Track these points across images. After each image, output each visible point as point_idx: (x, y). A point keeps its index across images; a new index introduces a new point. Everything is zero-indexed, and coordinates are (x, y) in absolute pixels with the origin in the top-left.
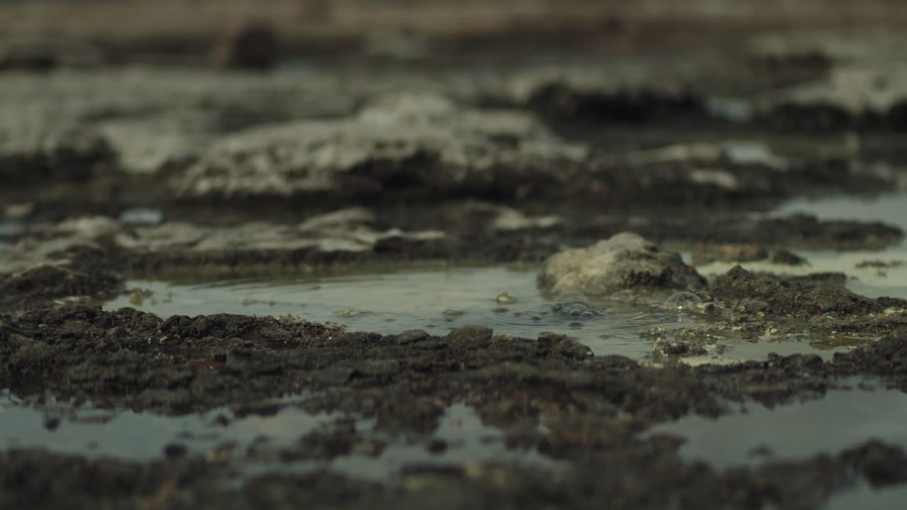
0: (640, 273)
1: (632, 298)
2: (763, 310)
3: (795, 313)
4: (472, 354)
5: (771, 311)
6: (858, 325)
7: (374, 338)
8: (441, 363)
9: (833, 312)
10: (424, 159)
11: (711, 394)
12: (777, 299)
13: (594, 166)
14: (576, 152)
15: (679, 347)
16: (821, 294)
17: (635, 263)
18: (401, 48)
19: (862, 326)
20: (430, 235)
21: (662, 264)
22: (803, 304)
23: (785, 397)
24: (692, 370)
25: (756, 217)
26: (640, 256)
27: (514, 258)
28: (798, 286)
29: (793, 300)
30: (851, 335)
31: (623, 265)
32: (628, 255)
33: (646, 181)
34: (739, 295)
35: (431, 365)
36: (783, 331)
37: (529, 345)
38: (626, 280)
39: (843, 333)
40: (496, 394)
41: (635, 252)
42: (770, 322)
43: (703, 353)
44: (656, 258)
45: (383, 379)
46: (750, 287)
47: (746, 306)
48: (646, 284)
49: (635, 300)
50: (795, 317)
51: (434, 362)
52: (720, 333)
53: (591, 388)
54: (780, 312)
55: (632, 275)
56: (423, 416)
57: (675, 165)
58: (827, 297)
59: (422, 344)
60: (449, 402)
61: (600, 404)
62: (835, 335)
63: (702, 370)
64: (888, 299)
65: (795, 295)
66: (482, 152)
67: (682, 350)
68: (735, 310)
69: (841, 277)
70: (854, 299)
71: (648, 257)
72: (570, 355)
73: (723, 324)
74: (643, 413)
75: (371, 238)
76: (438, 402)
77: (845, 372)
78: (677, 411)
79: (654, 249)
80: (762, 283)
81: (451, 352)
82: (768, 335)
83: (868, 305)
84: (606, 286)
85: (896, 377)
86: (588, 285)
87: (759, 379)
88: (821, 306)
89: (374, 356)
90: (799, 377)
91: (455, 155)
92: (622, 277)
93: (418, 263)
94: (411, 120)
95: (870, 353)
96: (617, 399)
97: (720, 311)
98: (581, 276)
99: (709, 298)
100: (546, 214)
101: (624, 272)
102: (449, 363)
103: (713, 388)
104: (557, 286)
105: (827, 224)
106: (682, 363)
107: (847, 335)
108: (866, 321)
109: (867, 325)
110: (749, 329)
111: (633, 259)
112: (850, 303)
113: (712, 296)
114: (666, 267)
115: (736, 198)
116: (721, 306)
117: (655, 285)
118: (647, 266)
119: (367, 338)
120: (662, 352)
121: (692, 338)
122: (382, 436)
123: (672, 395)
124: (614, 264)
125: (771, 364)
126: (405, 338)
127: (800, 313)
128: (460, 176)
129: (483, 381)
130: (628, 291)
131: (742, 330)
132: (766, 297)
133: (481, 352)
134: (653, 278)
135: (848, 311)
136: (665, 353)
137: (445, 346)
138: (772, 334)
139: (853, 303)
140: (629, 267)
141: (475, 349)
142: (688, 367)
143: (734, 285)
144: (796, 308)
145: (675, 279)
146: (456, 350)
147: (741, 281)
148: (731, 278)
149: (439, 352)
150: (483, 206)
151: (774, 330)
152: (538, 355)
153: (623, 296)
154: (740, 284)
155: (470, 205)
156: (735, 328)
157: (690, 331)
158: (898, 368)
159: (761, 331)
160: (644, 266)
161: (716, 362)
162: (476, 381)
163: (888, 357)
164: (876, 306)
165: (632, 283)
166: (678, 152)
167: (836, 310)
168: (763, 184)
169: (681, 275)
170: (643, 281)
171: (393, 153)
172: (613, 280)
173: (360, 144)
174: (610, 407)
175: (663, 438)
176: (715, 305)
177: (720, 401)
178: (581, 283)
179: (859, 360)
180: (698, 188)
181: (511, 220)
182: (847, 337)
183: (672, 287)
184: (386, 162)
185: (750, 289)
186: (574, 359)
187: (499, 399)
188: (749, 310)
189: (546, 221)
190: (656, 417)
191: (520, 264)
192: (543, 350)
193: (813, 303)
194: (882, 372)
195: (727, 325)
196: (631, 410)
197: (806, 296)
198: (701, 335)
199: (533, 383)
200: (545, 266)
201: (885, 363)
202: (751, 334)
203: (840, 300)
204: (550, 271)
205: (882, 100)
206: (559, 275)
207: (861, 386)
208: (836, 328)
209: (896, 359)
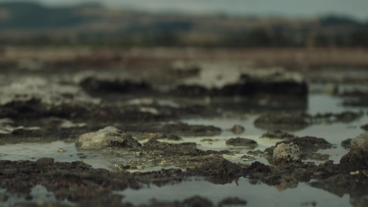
0: (115, 141)
1: (111, 150)
2: (162, 154)
3: (174, 156)
4: (45, 167)
5: (164, 155)
6: (198, 159)
7: (8, 162)
8: (34, 170)
9: (189, 155)
10: (35, 101)
11: (137, 182)
12: (167, 150)
13: (103, 106)
14: (96, 101)
15: (127, 166)
16: (184, 148)
17: (113, 137)
18: (32, 66)
19: (199, 160)
20: (35, 128)
21: (124, 138)
22: (177, 152)
23: (165, 183)
24: (131, 174)
25: (163, 123)
26: (115, 135)
27: (67, 137)
28: (175, 146)
29: (173, 150)
30: (195, 163)
31: (108, 138)
32: (110, 134)
33: (122, 111)
34: (153, 149)
35: (29, 171)
36: (168, 161)
37: (68, 164)
38: (109, 144)
39: (192, 162)
40: (54, 181)
41: (113, 133)
42: (164, 158)
43: (136, 168)
44: (121, 136)
45: (11, 176)
46: (157, 146)
47: (155, 153)
48: (117, 146)
49: (113, 151)
50: (174, 157)
51: (31, 170)
52: (144, 162)
53: (90, 179)
54: (168, 155)
55: (112, 142)
56: (24, 187)
57: (135, 106)
58: (187, 149)
59: (26, 164)
60: (35, 184)
61: (93, 184)
62: (189, 163)
63: (134, 174)
64: (211, 151)
65: (174, 149)
66: (58, 99)
67: (128, 167)
68: (151, 154)
69: (195, 144)
70: (197, 150)
71: (118, 135)
72: (84, 168)
73: (145, 159)
74: (109, 187)
75: (12, 129)
76: (31, 183)
77: (190, 175)
78: (123, 187)
79: (121, 132)
80: (161, 144)
81: (38, 167)
82: (162, 163)
83: (203, 153)
84: (101, 146)
85: (210, 177)
86: (94, 146)
87: (156, 177)
88: (184, 153)
89: (8, 168)
90: (172, 177)
91: (47, 100)
92: (108, 143)
93: (29, 139)
94: (31, 87)
95: (200, 168)
96: (100, 183)
97: (145, 155)
98: (91, 142)
99: (141, 150)
100: (81, 122)
101: (109, 141)
102: (36, 170)
103: (138, 180)
104: (82, 146)
105: (192, 126)
106: (127, 172)
107: (193, 163)
108: (201, 158)
109: (201, 159)
110: (155, 161)
111: (112, 136)
112: (195, 152)
113: (142, 149)
114: (125, 139)
115: (157, 118)
116: (145, 153)
117: (120, 146)
118: (117, 139)
119: (6, 162)
120: (120, 168)
121: (133, 164)
122: (8, 194)
123: (121, 181)
124: (104, 138)
125: (162, 172)
126: (20, 162)
127: (176, 156)
128: (49, 108)
129: (49, 176)
130: (110, 148)
131: (152, 161)
132: (163, 150)
133: (49, 166)
134: (120, 143)
135: (195, 155)
136: (121, 168)
137: (35, 164)
138: (164, 162)
139: (197, 152)
140: (110, 139)
141: (47, 165)
142: (129, 173)
143: (151, 145)
144: (174, 153)
145: (129, 144)
146: (40, 166)
147: (153, 144)
148: (150, 143)
149: (33, 166)
150: (57, 119)
151: (165, 161)
152: (71, 168)
153: (108, 150)
154: (153, 145)
155: (52, 119)
156: (150, 160)
157: (132, 161)
158: (211, 174)
159: (160, 161)
160: (116, 138)
161: (140, 171)
162: (46, 176)
163: (207, 170)
164: (206, 153)
165: (111, 145)
166: (137, 101)
167: (190, 154)
168: (169, 113)
169: (131, 142)
170: (116, 144)
171: (22, 99)
172: (104, 144)
173: (10, 96)
174: (97, 185)
175: (117, 195)
176: (143, 153)
177: (140, 184)
178: (92, 145)
179: (196, 171)
180: (143, 114)
181: (67, 124)
182: (193, 164)
183: (127, 147)
184: (20, 102)
185: (157, 147)
186: (85, 170)
187: (55, 182)
188: (156, 154)
189: (81, 125)
190: (114, 188)
191: (69, 139)
192: (73, 166)
193: (181, 152)
194: (205, 175)
195: (147, 159)
196: (105, 186)
197: (178, 149)
198: (136, 163)
199: (68, 177)
200: (78, 139)
201: (206, 171)
202: (156, 163)
203: (192, 151)
204: (80, 140)
205: (220, 84)
206: (83, 142)
207: (196, 179)
208: (189, 160)
209: (210, 170)
